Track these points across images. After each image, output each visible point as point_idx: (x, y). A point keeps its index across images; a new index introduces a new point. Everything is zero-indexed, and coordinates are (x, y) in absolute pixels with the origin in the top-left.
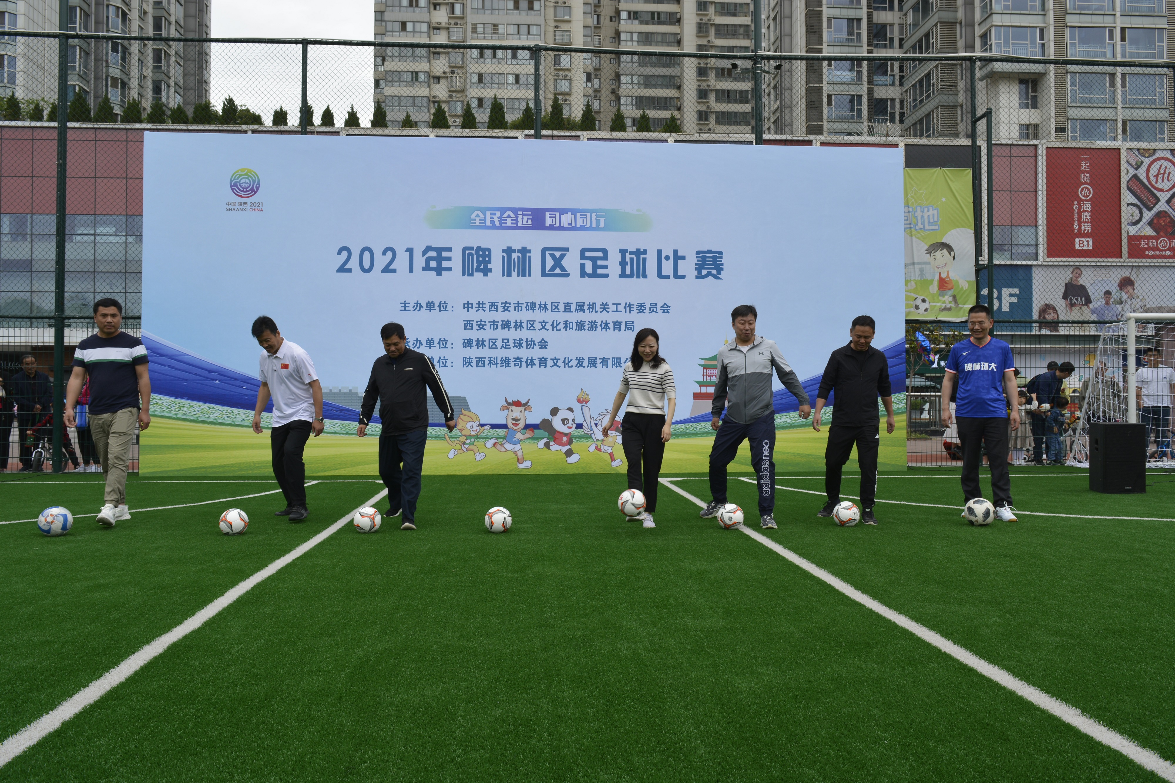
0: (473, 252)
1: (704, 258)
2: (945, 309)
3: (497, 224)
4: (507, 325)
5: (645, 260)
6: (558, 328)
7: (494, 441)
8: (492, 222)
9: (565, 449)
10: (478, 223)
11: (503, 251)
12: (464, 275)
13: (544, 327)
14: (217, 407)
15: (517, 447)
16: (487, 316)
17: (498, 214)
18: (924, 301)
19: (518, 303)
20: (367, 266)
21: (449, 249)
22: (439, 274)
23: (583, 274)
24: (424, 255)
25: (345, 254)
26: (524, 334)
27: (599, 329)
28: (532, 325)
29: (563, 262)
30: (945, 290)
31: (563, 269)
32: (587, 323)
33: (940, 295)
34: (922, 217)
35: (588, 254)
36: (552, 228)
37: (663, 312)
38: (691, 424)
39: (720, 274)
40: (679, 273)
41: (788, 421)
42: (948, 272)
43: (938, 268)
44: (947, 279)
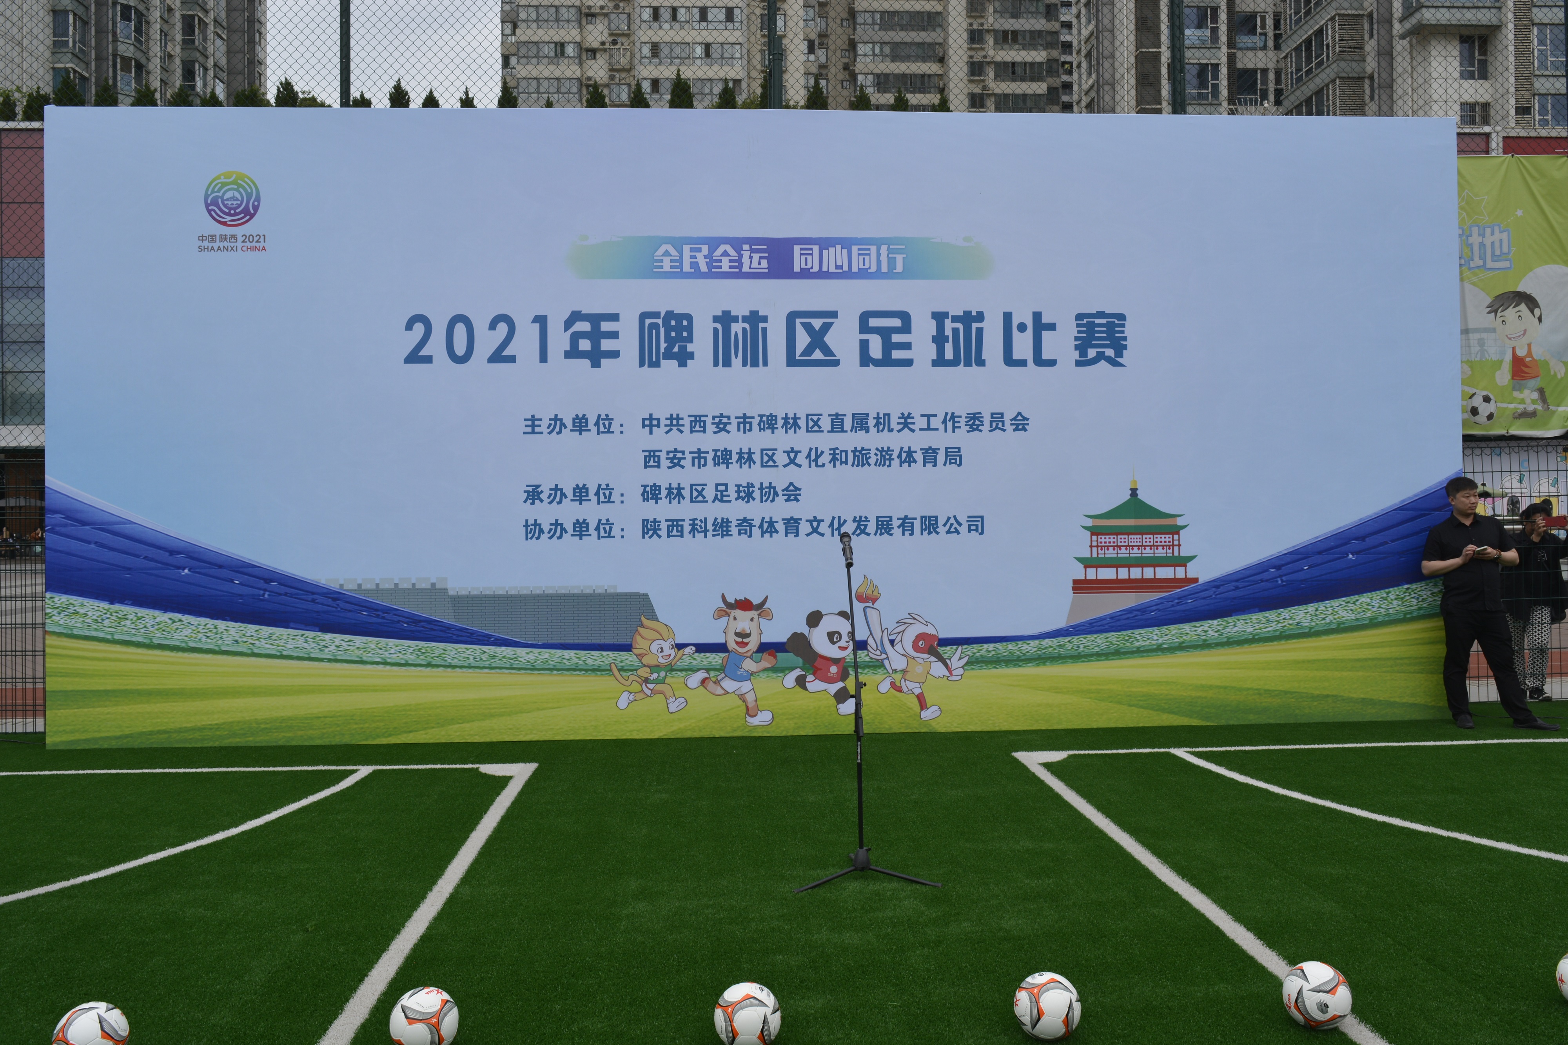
0: (660, 321)
1: (1090, 328)
2: (1524, 415)
3: (704, 268)
4: (723, 457)
5: (980, 331)
6: (820, 461)
7: (702, 675)
8: (694, 265)
9: (834, 688)
10: (667, 266)
11: (716, 319)
12: (642, 364)
13: (792, 461)
14: (187, 618)
15: (746, 686)
16: (687, 442)
17: (705, 249)
18: (1487, 399)
19: (745, 416)
20: (460, 349)
21: (615, 317)
22: (596, 364)
23: (865, 360)
24: (566, 329)
25: (419, 328)
26: (757, 475)
27: (896, 462)
28: (771, 458)
29: (828, 339)
30: (1523, 378)
31: (827, 351)
32: (873, 451)
33: (1514, 389)
34: (1482, 245)
35: (874, 322)
36: (805, 274)
37: (1014, 430)
38: (1069, 638)
39: (1122, 357)
40: (1045, 356)
41: (1248, 630)
42: (1529, 345)
43: (1510, 339)
44: (1527, 359)
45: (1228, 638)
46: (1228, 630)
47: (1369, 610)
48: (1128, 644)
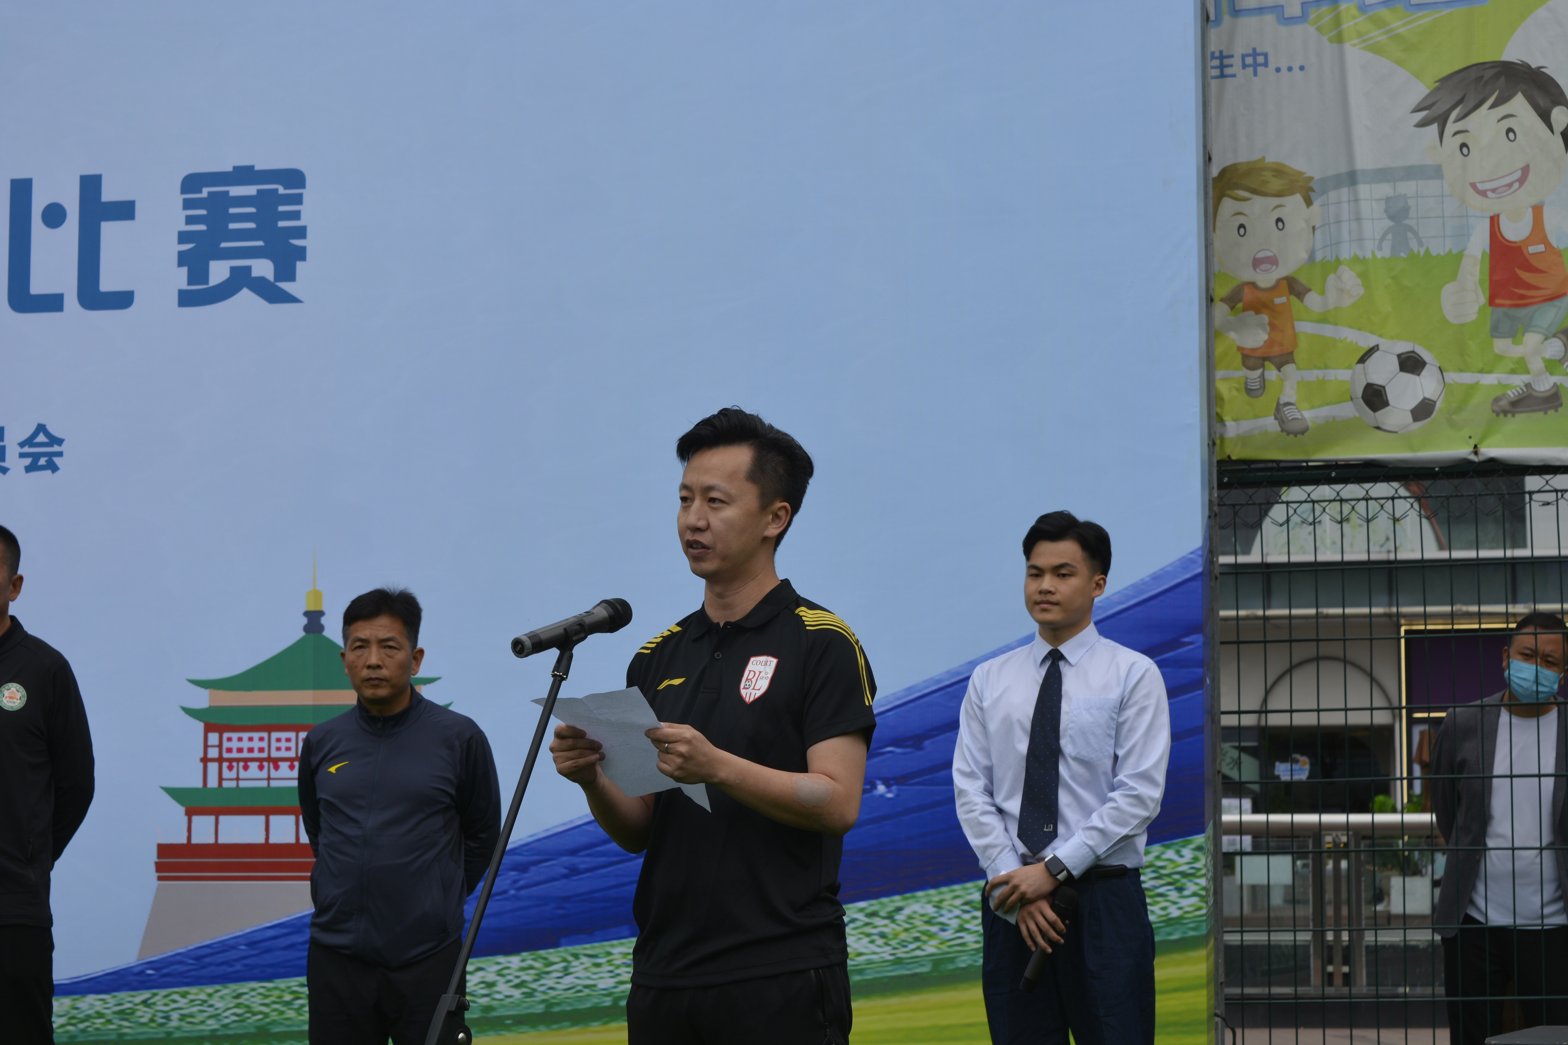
1: (218, 210)
2: (1527, 403)
18: (1411, 364)
30: (1522, 302)
33: (1496, 331)
37: (29, 469)
38: (145, 995)
39: (291, 276)
40: (107, 284)
41: (602, 984)
42: (1538, 210)
43: (1483, 193)
44: (1532, 249)
45: (549, 1004)
46: (549, 982)
47: (931, 936)
48: (291, 1014)
